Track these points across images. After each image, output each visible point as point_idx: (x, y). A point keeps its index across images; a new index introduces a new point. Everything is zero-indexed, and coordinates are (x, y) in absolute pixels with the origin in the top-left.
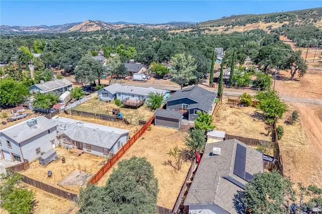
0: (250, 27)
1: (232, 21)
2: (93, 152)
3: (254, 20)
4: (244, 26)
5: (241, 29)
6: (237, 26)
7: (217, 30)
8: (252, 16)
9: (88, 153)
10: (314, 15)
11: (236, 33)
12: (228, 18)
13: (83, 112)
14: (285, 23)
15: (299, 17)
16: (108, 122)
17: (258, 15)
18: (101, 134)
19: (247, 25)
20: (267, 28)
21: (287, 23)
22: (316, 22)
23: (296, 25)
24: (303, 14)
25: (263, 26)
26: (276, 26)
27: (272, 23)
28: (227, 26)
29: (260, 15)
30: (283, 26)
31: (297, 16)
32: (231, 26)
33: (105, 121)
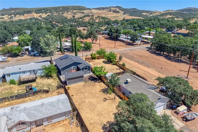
1: (12, 11)
2: (54, 121)
3: (29, 11)
4: (23, 15)
5: (22, 18)
6: (18, 15)
7: (4, 18)
8: (27, 9)
10: (61, 10)
11: (21, 20)
12: (7, 10)
14: (48, 14)
15: (55, 11)
16: (26, 99)
17: (30, 9)
18: (51, 104)
19: (26, 15)
20: (39, 17)
21: (49, 14)
22: (63, 14)
23: (55, 15)
24: (56, 9)
25: (36, 16)
26: (44, 15)
27: (41, 14)
28: (10, 15)
29: (31, 9)
30: (48, 16)
31: (53, 10)
32: (13, 15)
33: (22, 99)
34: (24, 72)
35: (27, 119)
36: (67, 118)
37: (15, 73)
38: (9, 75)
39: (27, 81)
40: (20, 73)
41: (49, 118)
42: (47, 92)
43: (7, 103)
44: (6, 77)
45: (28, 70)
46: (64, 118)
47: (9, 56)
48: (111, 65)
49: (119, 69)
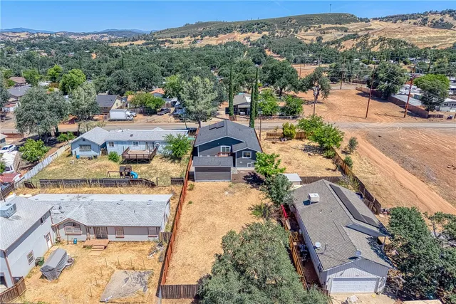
0: (224, 39)
1: (199, 30)
2: (127, 238)
3: (228, 29)
4: (217, 37)
5: (213, 41)
6: (207, 37)
7: (183, 43)
8: (224, 23)
9: (117, 242)
10: (294, 24)
11: (209, 46)
12: (192, 26)
13: (65, 180)
14: (264, 33)
15: (279, 27)
16: (116, 189)
17: (231, 23)
18: (133, 207)
19: (221, 36)
20: (245, 40)
21: (267, 33)
22: (297, 32)
23: (277, 36)
24: (283, 23)
25: (239, 37)
26: (255, 37)
27: (249, 34)
28: (194, 36)
29: (234, 23)
30: (263, 37)
31: (276, 25)
32: (199, 37)
33: (110, 188)
34: (136, 143)
35: (84, 221)
36: (151, 239)
37: (122, 142)
38: (112, 143)
39: (136, 160)
40: (129, 142)
41: (120, 230)
42: (153, 185)
43: (86, 189)
44: (108, 145)
45: (143, 139)
46: (145, 238)
47: (141, 113)
48: (321, 157)
49: (334, 171)
